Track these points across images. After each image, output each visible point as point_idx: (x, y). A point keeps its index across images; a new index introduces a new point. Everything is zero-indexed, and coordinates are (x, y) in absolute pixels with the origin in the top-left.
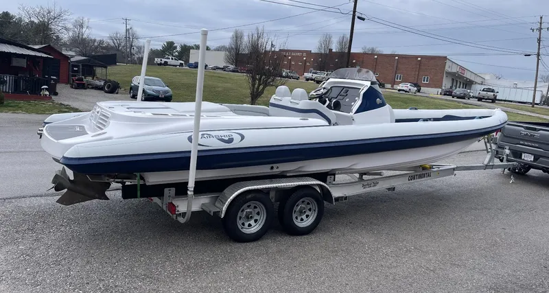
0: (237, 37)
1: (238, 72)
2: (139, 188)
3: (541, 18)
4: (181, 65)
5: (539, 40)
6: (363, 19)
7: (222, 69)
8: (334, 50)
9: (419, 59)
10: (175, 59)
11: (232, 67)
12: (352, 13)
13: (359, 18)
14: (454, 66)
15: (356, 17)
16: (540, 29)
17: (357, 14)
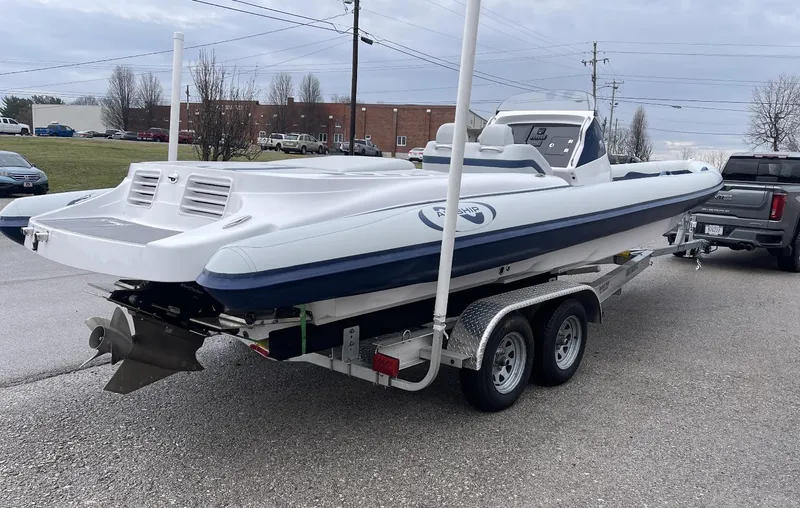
0: (120, 79)
1: (135, 139)
2: (304, 334)
3: (595, 45)
4: (24, 131)
5: (594, 78)
6: (370, 42)
7: (106, 136)
8: (297, 100)
9: (429, 111)
10: (11, 122)
11: (123, 133)
12: (352, 31)
13: (363, 39)
14: (477, 119)
15: (359, 39)
16: (595, 62)
17: (361, 34)
